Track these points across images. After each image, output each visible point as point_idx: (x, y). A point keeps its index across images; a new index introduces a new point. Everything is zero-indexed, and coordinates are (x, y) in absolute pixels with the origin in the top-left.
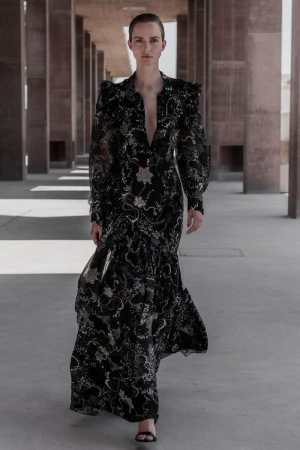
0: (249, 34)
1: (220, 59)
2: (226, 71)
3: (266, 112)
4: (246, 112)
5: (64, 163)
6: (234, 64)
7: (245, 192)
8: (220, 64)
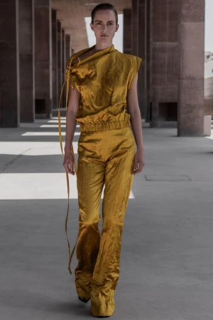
0: (182, 23)
1: (158, 41)
2: (163, 50)
3: (194, 79)
4: (179, 79)
5: (45, 115)
6: (168, 44)
7: (179, 135)
8: (158, 44)
